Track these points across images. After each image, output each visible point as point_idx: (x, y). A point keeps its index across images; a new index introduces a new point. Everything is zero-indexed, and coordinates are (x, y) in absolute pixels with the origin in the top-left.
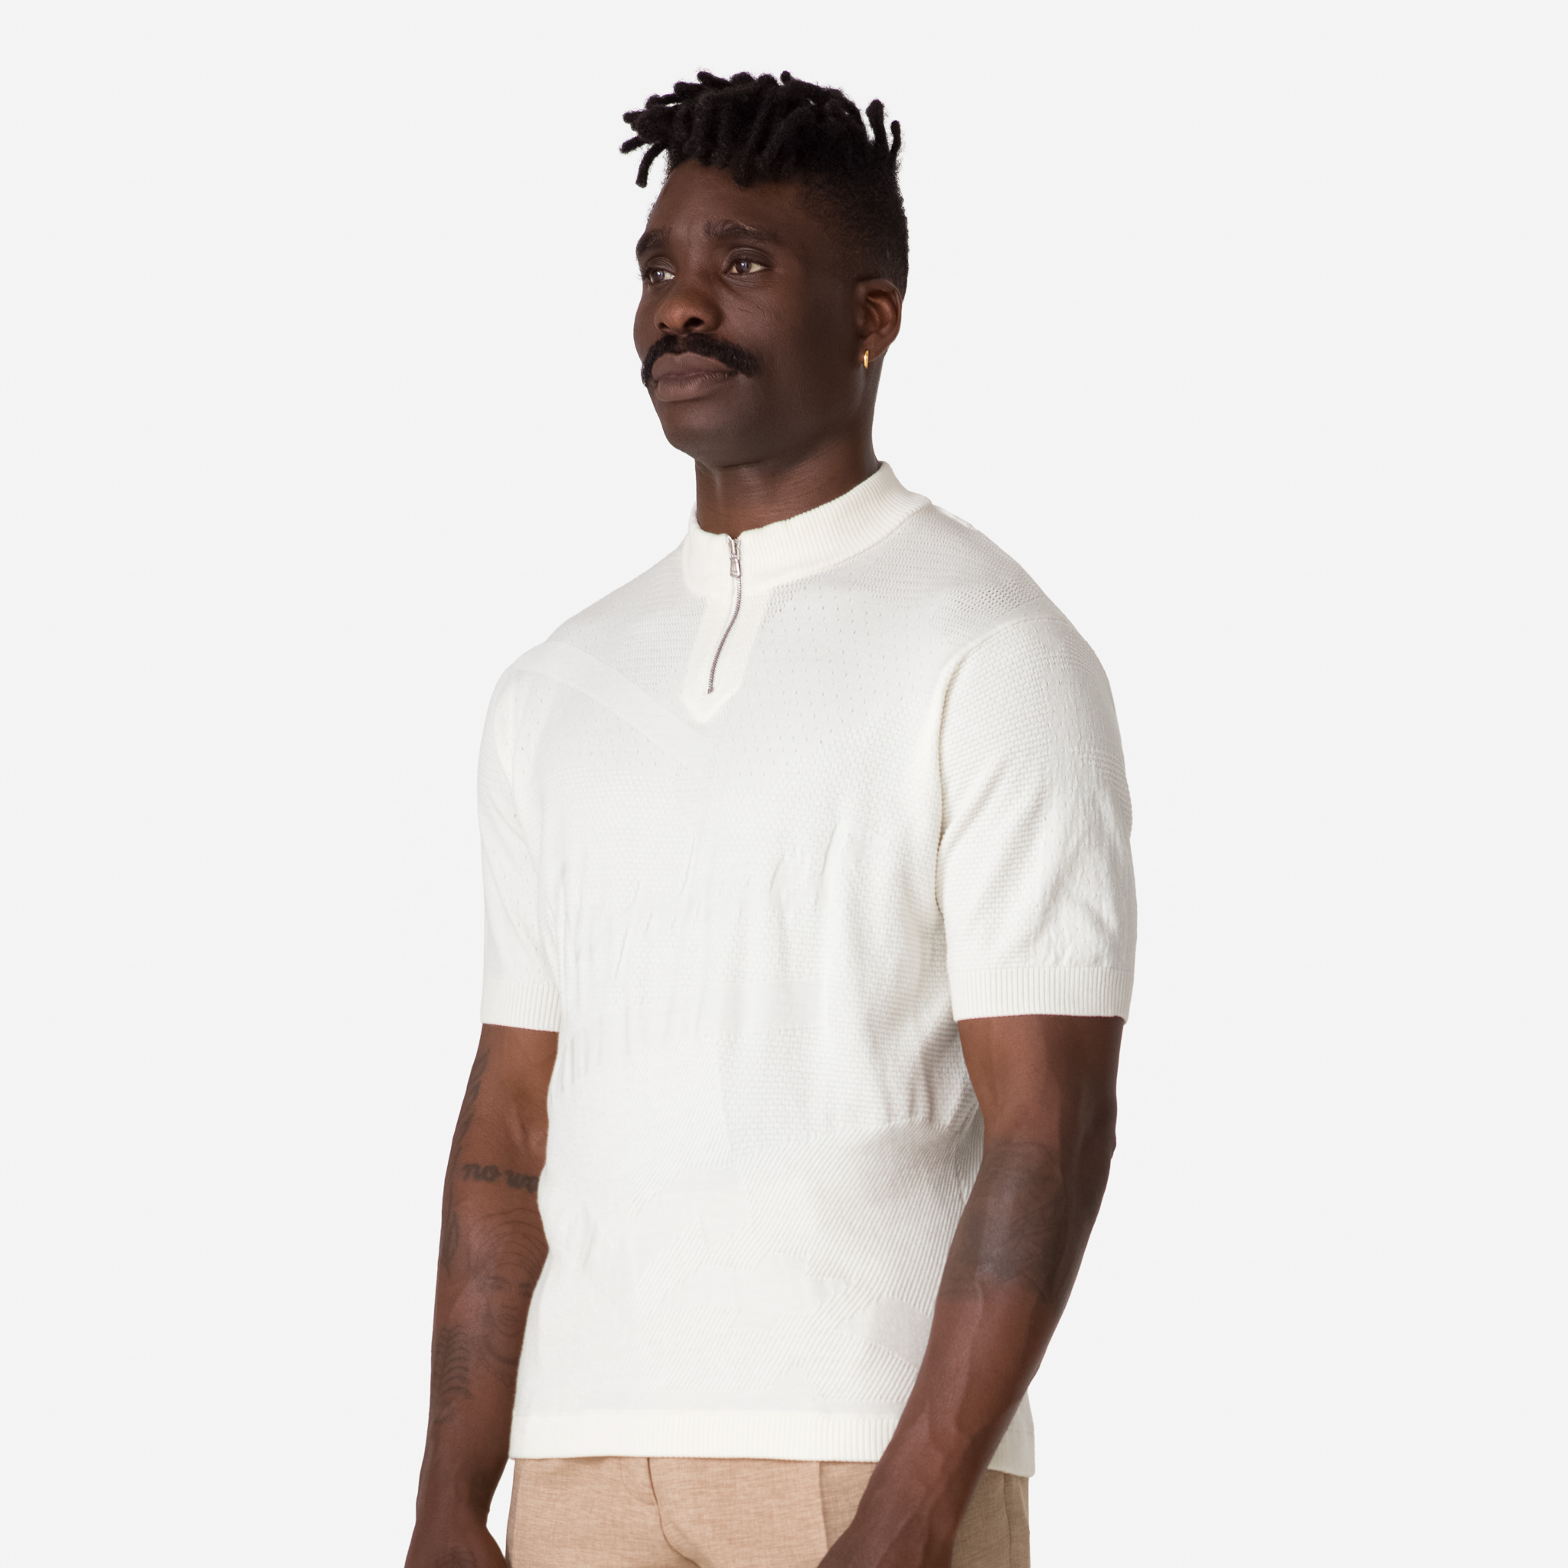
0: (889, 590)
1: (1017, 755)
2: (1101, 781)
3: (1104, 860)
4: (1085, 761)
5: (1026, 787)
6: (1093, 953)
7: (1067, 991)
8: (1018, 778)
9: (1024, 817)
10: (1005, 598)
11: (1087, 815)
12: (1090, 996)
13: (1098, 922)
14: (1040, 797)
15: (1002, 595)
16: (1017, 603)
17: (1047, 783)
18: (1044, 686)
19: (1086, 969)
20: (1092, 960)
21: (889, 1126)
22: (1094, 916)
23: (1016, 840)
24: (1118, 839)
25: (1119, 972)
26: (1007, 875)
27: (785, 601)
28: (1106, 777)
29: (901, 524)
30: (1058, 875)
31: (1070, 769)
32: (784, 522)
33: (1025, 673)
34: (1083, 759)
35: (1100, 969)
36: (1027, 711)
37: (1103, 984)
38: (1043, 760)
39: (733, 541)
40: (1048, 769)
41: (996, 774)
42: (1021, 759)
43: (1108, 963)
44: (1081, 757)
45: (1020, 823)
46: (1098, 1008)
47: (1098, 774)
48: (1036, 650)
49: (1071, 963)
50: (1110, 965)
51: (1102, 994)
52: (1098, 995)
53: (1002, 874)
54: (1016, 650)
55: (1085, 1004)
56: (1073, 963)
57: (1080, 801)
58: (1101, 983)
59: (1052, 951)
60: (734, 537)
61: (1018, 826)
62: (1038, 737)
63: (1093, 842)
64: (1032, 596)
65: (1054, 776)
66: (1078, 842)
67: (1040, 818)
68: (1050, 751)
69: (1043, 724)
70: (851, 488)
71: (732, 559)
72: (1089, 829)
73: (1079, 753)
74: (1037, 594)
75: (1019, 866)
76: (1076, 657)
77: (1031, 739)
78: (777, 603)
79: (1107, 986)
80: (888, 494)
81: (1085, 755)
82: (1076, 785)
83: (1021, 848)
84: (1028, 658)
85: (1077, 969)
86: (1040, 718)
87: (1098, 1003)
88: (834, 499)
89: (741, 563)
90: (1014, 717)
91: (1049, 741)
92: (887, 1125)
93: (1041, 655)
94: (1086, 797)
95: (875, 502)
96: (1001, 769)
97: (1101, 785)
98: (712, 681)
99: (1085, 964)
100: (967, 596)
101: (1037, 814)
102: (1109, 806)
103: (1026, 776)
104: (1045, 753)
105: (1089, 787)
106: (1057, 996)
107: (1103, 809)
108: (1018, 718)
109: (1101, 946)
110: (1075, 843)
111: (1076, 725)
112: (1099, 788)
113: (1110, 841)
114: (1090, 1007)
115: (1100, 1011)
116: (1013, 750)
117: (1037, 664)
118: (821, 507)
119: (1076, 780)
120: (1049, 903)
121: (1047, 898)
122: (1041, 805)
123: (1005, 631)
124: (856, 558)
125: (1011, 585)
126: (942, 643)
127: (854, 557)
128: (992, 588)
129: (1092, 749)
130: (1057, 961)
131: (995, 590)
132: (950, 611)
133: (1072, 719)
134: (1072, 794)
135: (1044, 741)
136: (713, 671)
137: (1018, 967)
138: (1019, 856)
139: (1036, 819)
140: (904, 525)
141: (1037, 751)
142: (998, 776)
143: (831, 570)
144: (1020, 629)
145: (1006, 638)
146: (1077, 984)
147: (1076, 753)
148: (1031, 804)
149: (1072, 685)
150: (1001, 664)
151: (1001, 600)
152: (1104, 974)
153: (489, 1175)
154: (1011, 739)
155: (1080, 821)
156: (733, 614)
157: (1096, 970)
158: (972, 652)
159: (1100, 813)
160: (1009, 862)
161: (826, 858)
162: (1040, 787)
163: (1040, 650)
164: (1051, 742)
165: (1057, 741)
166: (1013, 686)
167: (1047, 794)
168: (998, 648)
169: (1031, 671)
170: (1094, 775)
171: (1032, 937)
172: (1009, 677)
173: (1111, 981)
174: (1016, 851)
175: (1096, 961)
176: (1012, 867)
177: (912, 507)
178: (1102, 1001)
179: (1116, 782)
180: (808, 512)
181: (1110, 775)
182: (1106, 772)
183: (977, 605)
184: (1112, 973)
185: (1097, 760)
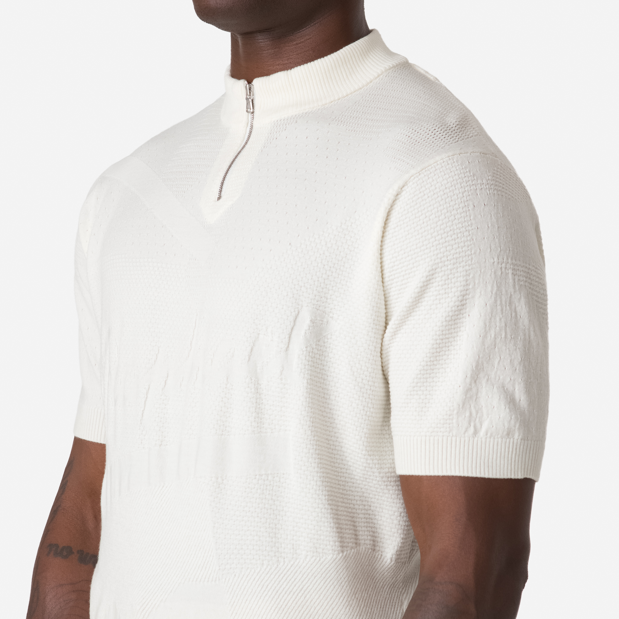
0: (359, 126)
1: (446, 263)
2: (517, 286)
3: (518, 350)
4: (503, 269)
5: (453, 290)
6: (506, 428)
7: (483, 458)
8: (447, 282)
9: (451, 314)
10: (447, 135)
11: (504, 314)
12: (502, 462)
13: (511, 401)
14: (465, 298)
15: (445, 133)
16: (456, 140)
17: (471, 287)
18: (471, 207)
19: (500, 440)
20: (505, 433)
21: (342, 556)
22: (509, 397)
23: (444, 332)
24: (532, 333)
25: (529, 442)
26: (436, 360)
27: (281, 132)
28: (522, 283)
29: (378, 76)
30: (478, 362)
31: (491, 275)
32: (286, 72)
33: (455, 196)
34: (501, 268)
35: (512, 440)
36: (455, 228)
37: (514, 452)
38: (467, 268)
39: (248, 85)
40: (471, 276)
41: (428, 278)
42: (449, 267)
43: (519, 436)
44: (500, 266)
45: (447, 319)
46: (509, 471)
47: (514, 280)
48: (467, 178)
49: (487, 434)
50: (520, 437)
51: (513, 460)
52: (510, 461)
53: (432, 359)
54: (450, 177)
55: (498, 468)
56: (489, 434)
57: (499, 302)
58: (512, 452)
59: (472, 424)
60: (250, 82)
61: (446, 321)
62: (464, 249)
63: (509, 336)
64: (471, 135)
65: (477, 282)
66: (495, 335)
67: (464, 315)
68: (473, 261)
69: (469, 238)
70: (342, 48)
71: (247, 99)
72: (506, 325)
73: (498, 263)
74: (476, 134)
75: (447, 353)
76: (501, 185)
77: (457, 251)
78: (275, 133)
79: (517, 454)
80: (372, 53)
81: (504, 265)
82: (495, 289)
83: (448, 338)
84: (459, 184)
85: (492, 440)
86: (466, 234)
87: (509, 468)
88: (326, 55)
89: (255, 102)
90: (445, 232)
91: (473, 252)
92: (341, 555)
93: (470, 182)
94: (504, 299)
95: (361, 58)
96: (433, 275)
97: (517, 288)
98: (221, 191)
99: (499, 436)
100: (416, 132)
101: (461, 312)
102: (524, 306)
103: (453, 281)
104: (470, 262)
105: (506, 291)
106: (474, 462)
107: (519, 309)
108: (447, 233)
109: (513, 422)
110: (493, 336)
111: (497, 240)
112: (515, 292)
113: (525, 335)
114: (502, 471)
115: (511, 474)
116: (443, 259)
117: (466, 189)
118: (316, 61)
119: (495, 285)
120: (470, 384)
121: (468, 380)
122: (466, 304)
123: (442, 161)
124: (340, 100)
125: (454, 125)
126: (390, 169)
127: (339, 99)
128: (437, 127)
129: (510, 260)
130: (476, 432)
131: (440, 129)
132: (401, 143)
133: (493, 235)
134: (491, 296)
135: (469, 252)
136: (222, 184)
137: (443, 436)
138: (447, 345)
139: (461, 316)
140: (381, 76)
141: (463, 261)
142: (430, 280)
143: (319, 109)
144: (455, 160)
145: (442, 167)
146: (491, 452)
147: (496, 263)
148: (457, 304)
149: (496, 207)
150: (436, 188)
151: (443, 137)
152: (515, 445)
153: (65, 553)
154: (442, 250)
155: (498, 319)
156: (245, 141)
157: (508, 440)
158: (413, 178)
159: (516, 312)
160: (438, 350)
161: (290, 337)
162: (464, 290)
163: (470, 178)
164: (475, 253)
165: (480, 253)
166: (445, 206)
167: (470, 296)
168: (435, 175)
169: (461, 195)
170: (511, 281)
171: (455, 412)
172: (442, 199)
173: (521, 451)
174: (444, 341)
175: (508, 434)
176: (441, 354)
177: (390, 63)
178: (513, 466)
179: (532, 287)
180: (305, 65)
181: (526, 281)
182: (521, 278)
183: (423, 140)
184: (522, 444)
185: (513, 269)
